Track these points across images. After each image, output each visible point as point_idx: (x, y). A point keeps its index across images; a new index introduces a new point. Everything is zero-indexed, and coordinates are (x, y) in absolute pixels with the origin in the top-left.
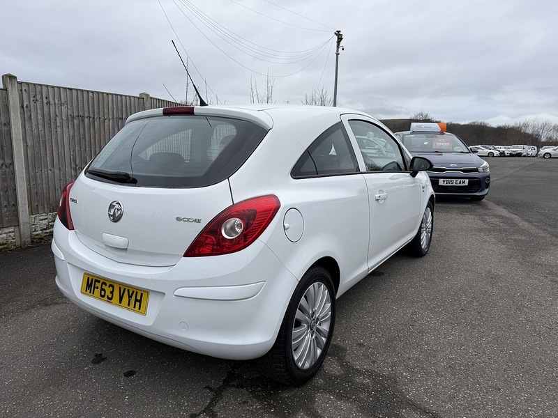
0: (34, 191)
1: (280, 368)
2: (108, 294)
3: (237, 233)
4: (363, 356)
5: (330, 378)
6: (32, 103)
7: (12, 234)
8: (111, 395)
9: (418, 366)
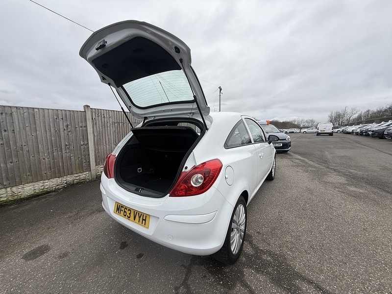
0: (97, 155)
1: (225, 258)
2: (128, 214)
3: (200, 183)
4: (262, 240)
5: (248, 256)
6: (97, 117)
7: (87, 175)
8: (129, 272)
9: (294, 247)
